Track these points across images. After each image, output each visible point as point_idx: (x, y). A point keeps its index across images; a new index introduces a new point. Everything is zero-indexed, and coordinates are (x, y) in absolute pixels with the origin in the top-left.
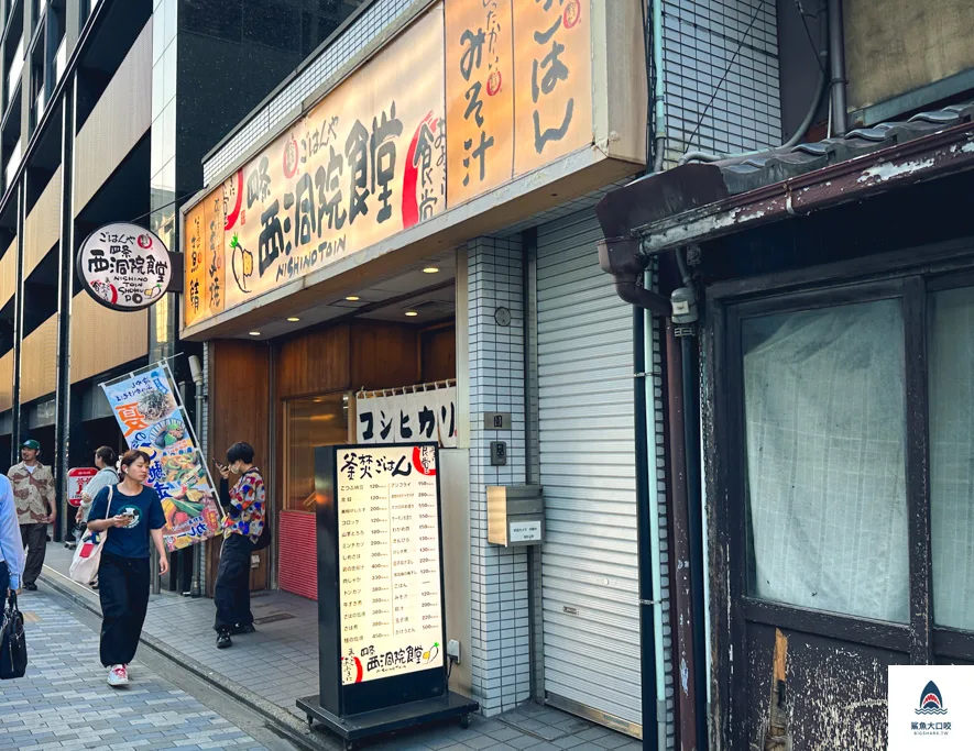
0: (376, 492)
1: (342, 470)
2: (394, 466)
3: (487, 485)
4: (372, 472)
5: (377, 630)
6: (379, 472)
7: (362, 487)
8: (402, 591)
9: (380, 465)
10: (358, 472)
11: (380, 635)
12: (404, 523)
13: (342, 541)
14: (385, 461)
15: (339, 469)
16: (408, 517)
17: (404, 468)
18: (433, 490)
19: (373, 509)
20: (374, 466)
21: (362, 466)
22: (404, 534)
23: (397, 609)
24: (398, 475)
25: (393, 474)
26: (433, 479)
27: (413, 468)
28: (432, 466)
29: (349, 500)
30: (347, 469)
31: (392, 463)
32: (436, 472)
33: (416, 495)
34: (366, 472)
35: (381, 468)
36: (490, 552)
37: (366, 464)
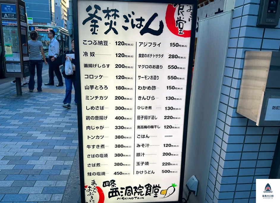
0: (121, 49)
1: (84, 23)
2: (144, 24)
3: (246, 49)
4: (118, 28)
5: (119, 169)
6: (126, 28)
7: (106, 43)
8: (144, 141)
9: (127, 21)
10: (102, 27)
11: (121, 173)
12: (151, 83)
13: (84, 93)
14: (134, 17)
15: (81, 21)
16: (155, 78)
17: (154, 26)
18: (185, 52)
19: (117, 66)
20: (120, 22)
21: (106, 20)
22: (150, 93)
23: (138, 155)
24: (147, 35)
25: (142, 33)
26: (187, 41)
27: (166, 28)
28: (187, 27)
29: (92, 54)
30: (89, 23)
31: (141, 20)
32: (192, 34)
33: (166, 56)
34: (111, 27)
35: (129, 25)
36: (237, 122)
37: (112, 18)
